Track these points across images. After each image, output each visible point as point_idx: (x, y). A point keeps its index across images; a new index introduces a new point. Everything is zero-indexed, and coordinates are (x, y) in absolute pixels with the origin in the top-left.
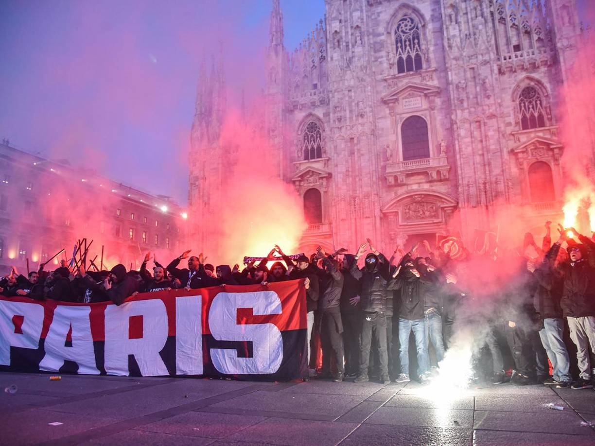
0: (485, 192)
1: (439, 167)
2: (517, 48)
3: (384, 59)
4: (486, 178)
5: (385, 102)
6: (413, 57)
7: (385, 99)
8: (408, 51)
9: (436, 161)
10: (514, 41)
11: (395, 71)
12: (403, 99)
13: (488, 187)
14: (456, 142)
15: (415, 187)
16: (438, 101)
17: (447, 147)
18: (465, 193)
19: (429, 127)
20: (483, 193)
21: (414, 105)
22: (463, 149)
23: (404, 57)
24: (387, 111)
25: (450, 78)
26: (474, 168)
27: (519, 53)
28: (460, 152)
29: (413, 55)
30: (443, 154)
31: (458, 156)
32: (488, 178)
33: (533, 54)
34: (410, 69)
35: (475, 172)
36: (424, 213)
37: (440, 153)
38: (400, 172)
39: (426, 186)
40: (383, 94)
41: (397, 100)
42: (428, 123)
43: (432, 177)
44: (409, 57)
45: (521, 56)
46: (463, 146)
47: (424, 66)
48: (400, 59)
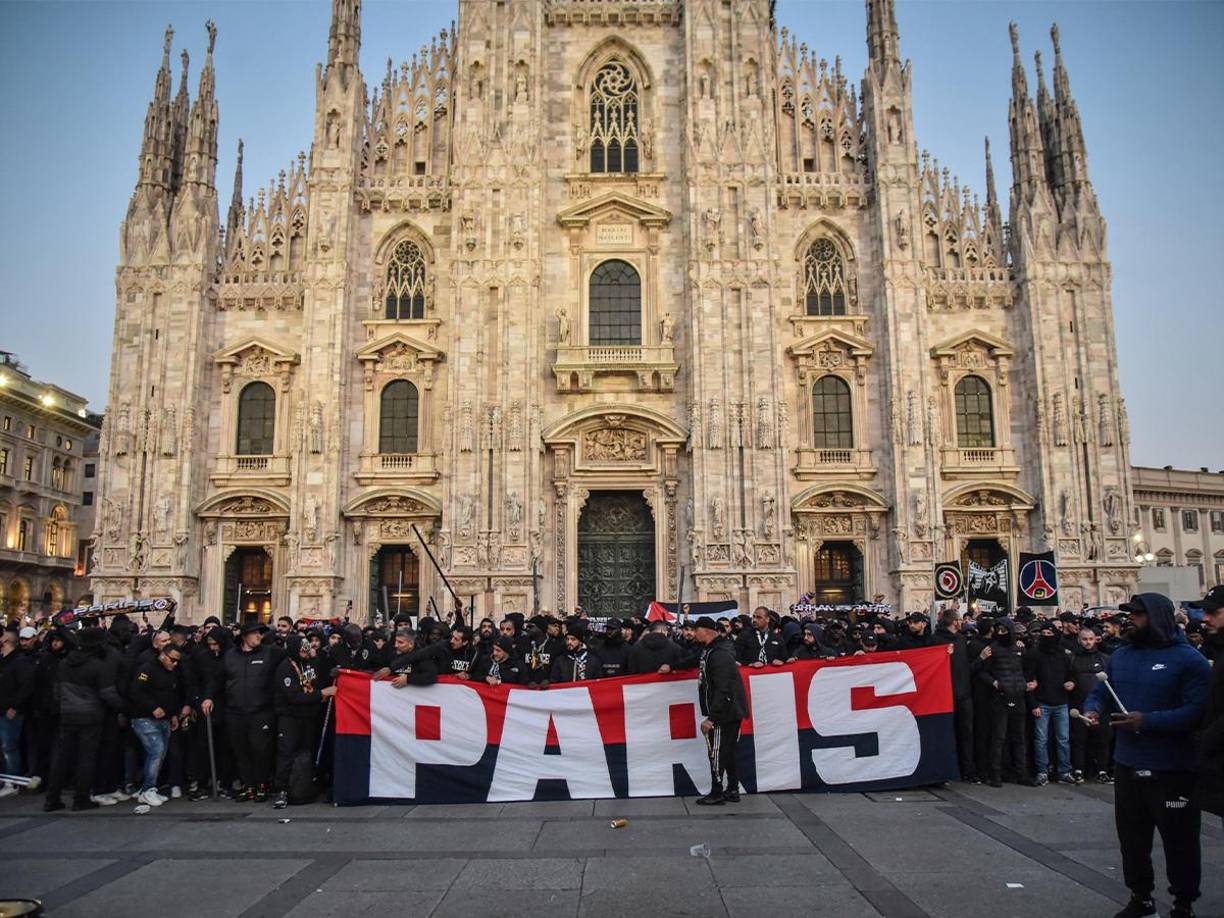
0: (740, 422)
1: (658, 365)
2: (809, 164)
3: (569, 138)
4: (742, 397)
5: (561, 224)
6: (623, 145)
7: (564, 219)
8: (614, 131)
9: (652, 354)
10: (806, 152)
11: (586, 164)
12: (598, 223)
13: (745, 414)
14: (695, 323)
15: (609, 399)
16: (665, 239)
17: (675, 329)
18: (704, 422)
19: (644, 285)
20: (736, 424)
21: (616, 239)
22: (706, 338)
23: (606, 141)
24: (566, 243)
25: (692, 200)
26: (724, 375)
27: (813, 175)
28: (700, 342)
29: (623, 140)
30: (666, 342)
31: (696, 350)
32: (747, 396)
33: (837, 182)
34: (614, 167)
35: (724, 383)
36: (623, 451)
37: (662, 339)
38: (586, 366)
39: (630, 399)
40: (561, 209)
41: (587, 223)
42: (643, 277)
43: (644, 384)
44: (614, 143)
45: (817, 181)
46: (707, 332)
47: (643, 165)
48: (598, 143)
